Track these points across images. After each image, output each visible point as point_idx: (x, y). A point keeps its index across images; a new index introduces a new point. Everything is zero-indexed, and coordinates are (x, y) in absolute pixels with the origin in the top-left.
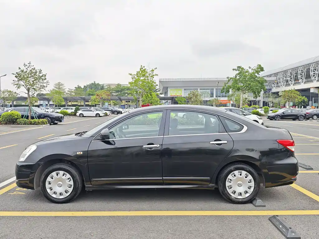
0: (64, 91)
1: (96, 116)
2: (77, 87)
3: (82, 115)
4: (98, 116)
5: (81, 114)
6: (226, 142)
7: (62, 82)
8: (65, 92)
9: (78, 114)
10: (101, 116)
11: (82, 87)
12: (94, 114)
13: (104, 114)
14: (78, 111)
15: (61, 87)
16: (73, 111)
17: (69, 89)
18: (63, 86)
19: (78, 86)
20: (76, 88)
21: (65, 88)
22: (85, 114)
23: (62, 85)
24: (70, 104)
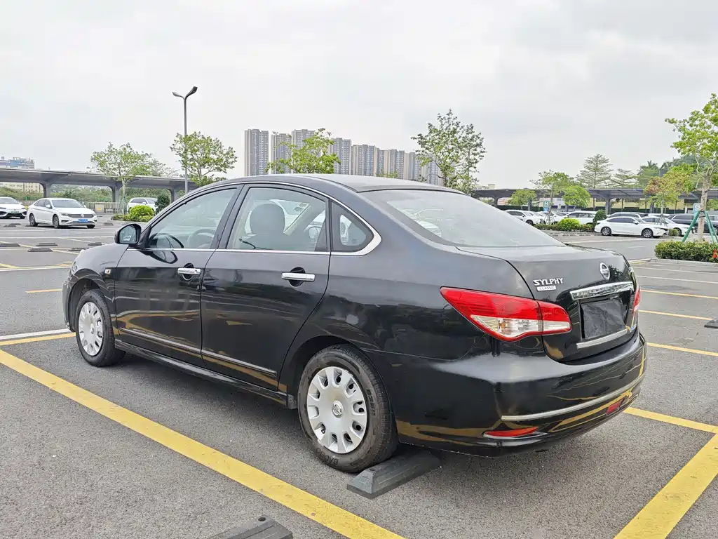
0: (607, 176)
1: (642, 236)
2: (647, 165)
3: (607, 232)
4: (647, 234)
5: (607, 227)
6: (312, 277)
7: (605, 156)
8: (608, 178)
9: (598, 228)
10: (654, 235)
11: (659, 166)
12: (637, 228)
13: (665, 232)
14: (598, 222)
15: (600, 166)
16: (591, 220)
17: (619, 170)
18: (605, 164)
19: (649, 164)
20: (643, 167)
21: (610, 168)
22: (616, 228)
23: (605, 161)
24: (618, 205)
